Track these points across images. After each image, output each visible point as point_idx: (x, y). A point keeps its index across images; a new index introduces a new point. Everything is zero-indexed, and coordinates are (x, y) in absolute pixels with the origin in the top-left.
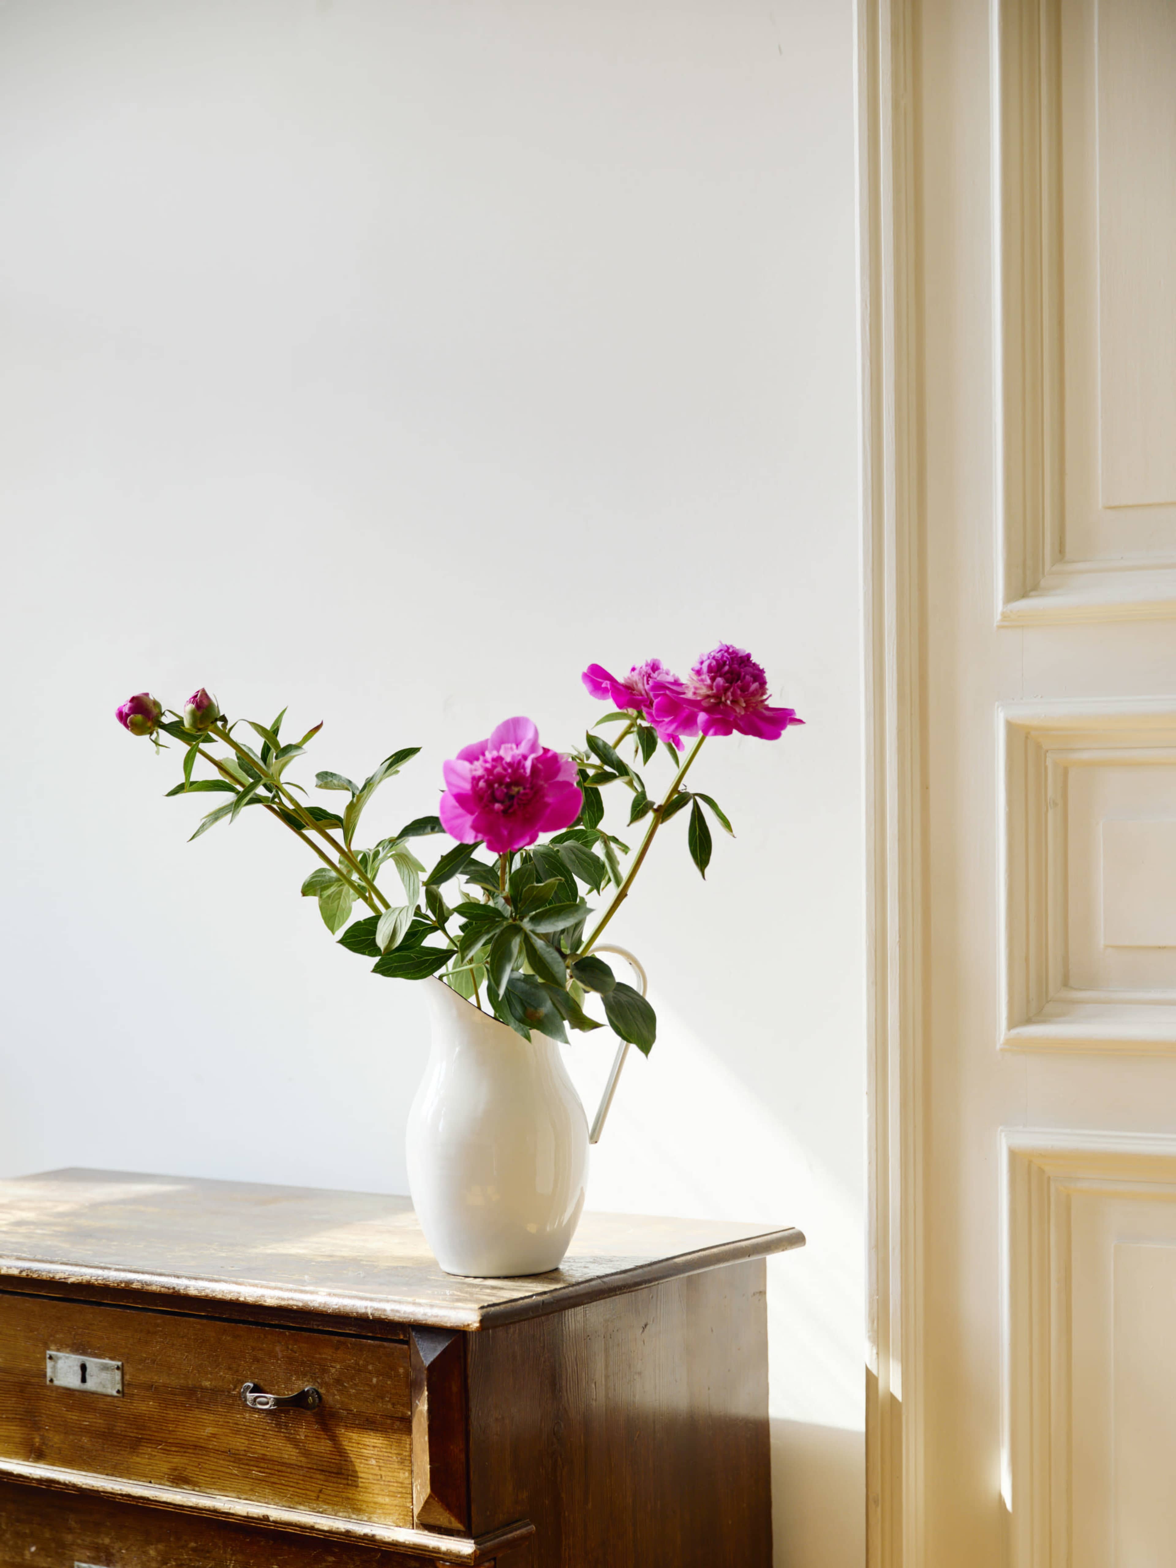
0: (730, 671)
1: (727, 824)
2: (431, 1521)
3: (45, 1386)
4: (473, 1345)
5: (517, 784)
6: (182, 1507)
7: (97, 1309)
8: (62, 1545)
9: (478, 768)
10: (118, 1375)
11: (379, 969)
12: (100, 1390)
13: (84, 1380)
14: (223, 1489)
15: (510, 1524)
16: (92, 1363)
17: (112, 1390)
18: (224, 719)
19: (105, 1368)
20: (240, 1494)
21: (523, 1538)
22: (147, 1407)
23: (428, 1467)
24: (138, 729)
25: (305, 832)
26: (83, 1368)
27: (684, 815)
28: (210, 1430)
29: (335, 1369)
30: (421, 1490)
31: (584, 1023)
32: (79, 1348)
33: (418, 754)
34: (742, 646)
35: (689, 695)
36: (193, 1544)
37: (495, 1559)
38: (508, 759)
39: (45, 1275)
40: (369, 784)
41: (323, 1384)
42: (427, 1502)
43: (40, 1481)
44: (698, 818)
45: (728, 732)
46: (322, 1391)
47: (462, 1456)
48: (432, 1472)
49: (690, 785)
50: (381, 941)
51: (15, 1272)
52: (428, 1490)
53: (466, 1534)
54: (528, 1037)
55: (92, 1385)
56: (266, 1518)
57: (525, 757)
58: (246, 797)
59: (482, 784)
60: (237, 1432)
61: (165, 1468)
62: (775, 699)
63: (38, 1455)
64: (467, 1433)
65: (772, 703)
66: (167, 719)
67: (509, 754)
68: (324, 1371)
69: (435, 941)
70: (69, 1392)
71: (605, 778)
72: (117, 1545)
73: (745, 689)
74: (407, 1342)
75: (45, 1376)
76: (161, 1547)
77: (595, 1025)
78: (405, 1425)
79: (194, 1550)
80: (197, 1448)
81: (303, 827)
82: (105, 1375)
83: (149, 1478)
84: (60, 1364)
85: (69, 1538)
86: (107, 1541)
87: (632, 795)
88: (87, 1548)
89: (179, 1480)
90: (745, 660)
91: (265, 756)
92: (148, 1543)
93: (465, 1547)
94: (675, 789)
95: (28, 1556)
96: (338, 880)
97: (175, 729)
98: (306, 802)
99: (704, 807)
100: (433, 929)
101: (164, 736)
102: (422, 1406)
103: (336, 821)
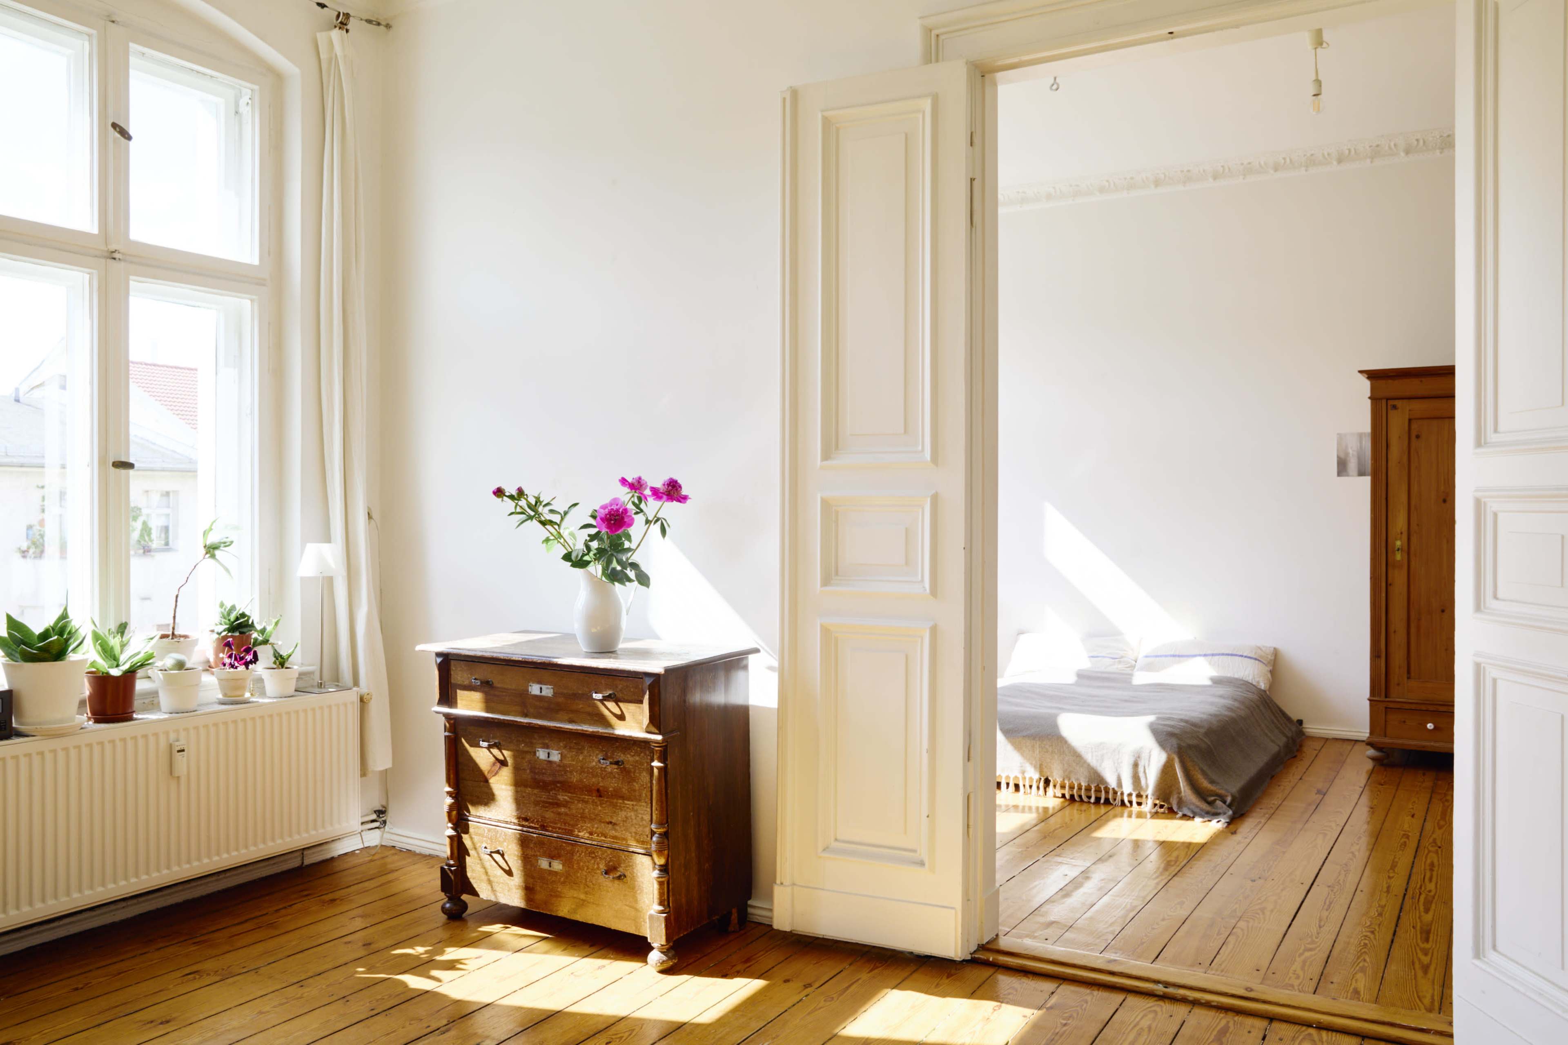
0: (673, 485)
1: (669, 526)
2: (649, 731)
3: (528, 694)
4: (662, 679)
5: (617, 515)
6: (572, 729)
7: (545, 671)
8: (532, 743)
9: (607, 510)
10: (552, 690)
11: (572, 566)
12: (546, 695)
13: (541, 692)
14: (585, 723)
15: (672, 732)
16: (544, 687)
17: (550, 695)
18: (527, 495)
19: (548, 688)
20: (590, 724)
21: (675, 736)
22: (561, 700)
23: (648, 714)
24: (498, 496)
25: (546, 526)
26: (541, 688)
27: (659, 523)
28: (581, 706)
29: (620, 687)
30: (646, 721)
31: (630, 580)
32: (540, 682)
33: (578, 505)
34: (675, 478)
35: (661, 491)
36: (574, 741)
37: (667, 742)
38: (615, 509)
39: (530, 660)
40: (566, 513)
41: (616, 691)
42: (648, 725)
43: (527, 723)
44: (662, 525)
45: (672, 501)
46: (616, 693)
47: (658, 712)
48: (650, 716)
49: (659, 515)
50: (573, 557)
51: (520, 659)
52: (648, 721)
53: (660, 734)
54: (614, 584)
55: (544, 693)
56: (598, 732)
57: (620, 509)
58: (530, 518)
59: (608, 516)
60: (589, 706)
61: (567, 718)
62: (684, 492)
63: (526, 715)
64: (660, 706)
65: (683, 494)
66: (507, 494)
67: (615, 507)
68: (617, 687)
69: (586, 558)
70: (536, 696)
71: (637, 513)
72: (551, 742)
73: (677, 490)
74: (642, 678)
75: (528, 691)
76: (564, 743)
77: (634, 581)
78: (641, 702)
79: (575, 743)
80: (577, 712)
81: (546, 525)
82: (548, 691)
83: (561, 721)
84: (533, 687)
85: (534, 741)
86: (547, 741)
87: (645, 519)
88: (541, 744)
89: (571, 721)
90: (676, 482)
91: (536, 505)
92: (560, 741)
93: (659, 738)
94: (655, 516)
95: (521, 747)
96: (553, 540)
97: (511, 497)
98: (548, 518)
99: (663, 520)
100: (586, 555)
101: (505, 498)
102: (647, 697)
103: (556, 523)
